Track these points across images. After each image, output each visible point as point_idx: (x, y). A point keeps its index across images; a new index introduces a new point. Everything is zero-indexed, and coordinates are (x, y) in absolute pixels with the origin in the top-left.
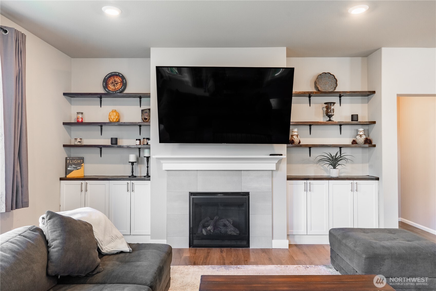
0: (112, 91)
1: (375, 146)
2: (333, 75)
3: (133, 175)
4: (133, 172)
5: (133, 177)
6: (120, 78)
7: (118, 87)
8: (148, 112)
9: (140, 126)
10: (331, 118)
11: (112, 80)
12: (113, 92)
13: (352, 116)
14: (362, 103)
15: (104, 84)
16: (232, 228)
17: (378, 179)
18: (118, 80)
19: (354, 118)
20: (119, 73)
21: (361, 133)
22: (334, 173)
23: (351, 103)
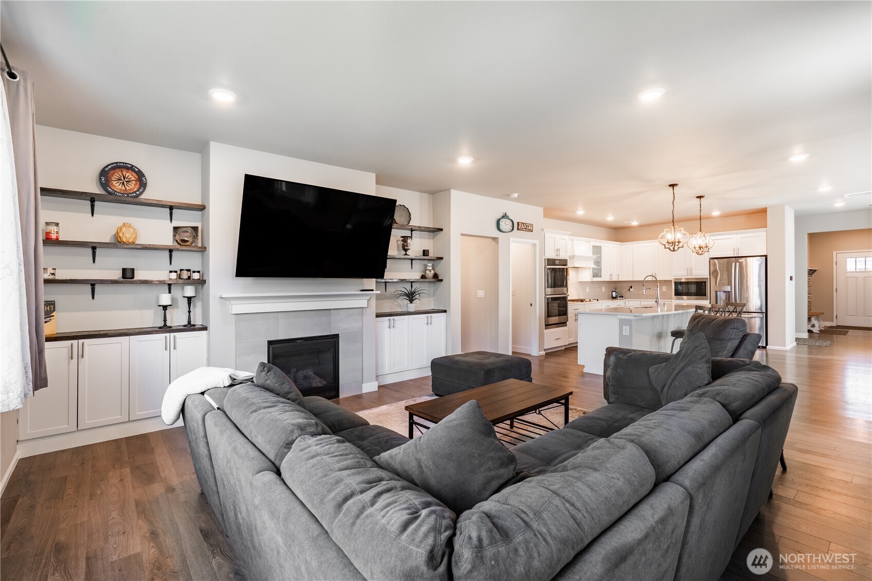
0: (118, 193)
1: (442, 280)
2: (407, 209)
3: (165, 325)
4: (165, 320)
5: (165, 328)
6: (133, 174)
7: (131, 187)
8: (190, 231)
9: (171, 251)
10: (407, 252)
11: (117, 174)
12: (123, 194)
13: (424, 251)
14: (429, 239)
15: (103, 180)
16: (318, 379)
17: (445, 311)
18: (130, 176)
19: (425, 253)
20: (133, 166)
21: (430, 268)
22: (412, 307)
23: (421, 238)
